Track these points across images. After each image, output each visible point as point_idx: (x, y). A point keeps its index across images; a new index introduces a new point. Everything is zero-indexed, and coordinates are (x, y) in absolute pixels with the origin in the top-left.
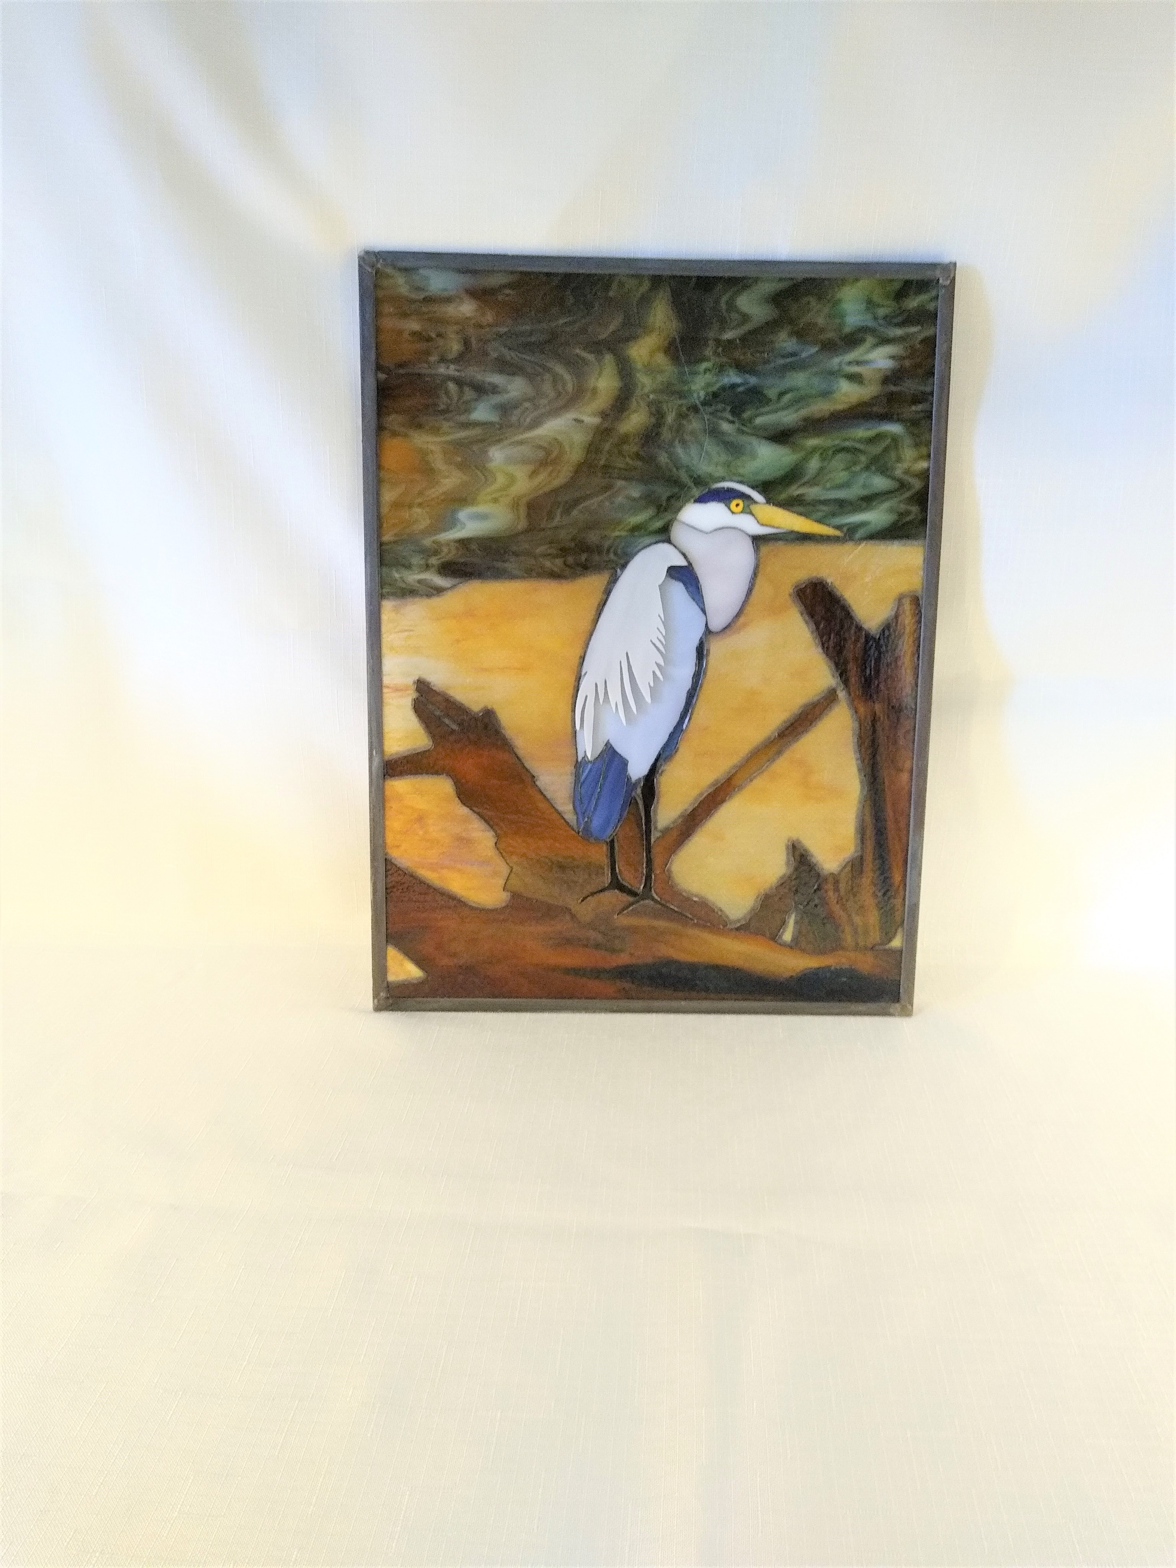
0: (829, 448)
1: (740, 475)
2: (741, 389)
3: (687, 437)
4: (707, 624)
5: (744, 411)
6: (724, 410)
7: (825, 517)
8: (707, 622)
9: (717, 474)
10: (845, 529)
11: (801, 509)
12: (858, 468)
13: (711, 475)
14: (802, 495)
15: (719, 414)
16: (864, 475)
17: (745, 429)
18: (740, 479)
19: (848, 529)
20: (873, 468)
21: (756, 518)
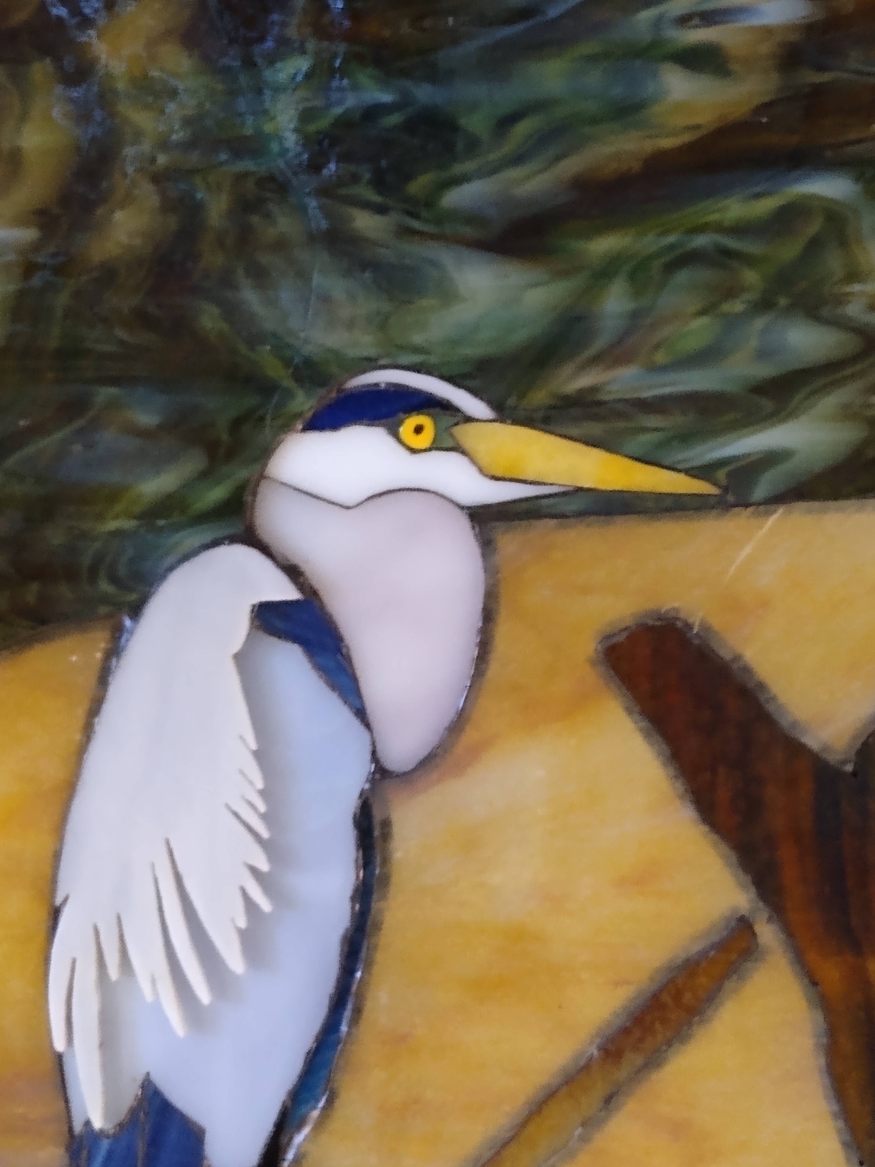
0: (651, 257)
1: (417, 350)
2: (394, 119)
3: (265, 259)
4: (374, 753)
5: (409, 177)
6: (355, 179)
7: (661, 445)
8: (374, 744)
9: (353, 353)
10: (721, 475)
11: (595, 429)
12: (737, 306)
13: (337, 356)
14: (594, 390)
15: (344, 191)
16: (759, 323)
17: (416, 224)
18: (417, 359)
19: (729, 475)
20: (783, 302)
21: (474, 461)
